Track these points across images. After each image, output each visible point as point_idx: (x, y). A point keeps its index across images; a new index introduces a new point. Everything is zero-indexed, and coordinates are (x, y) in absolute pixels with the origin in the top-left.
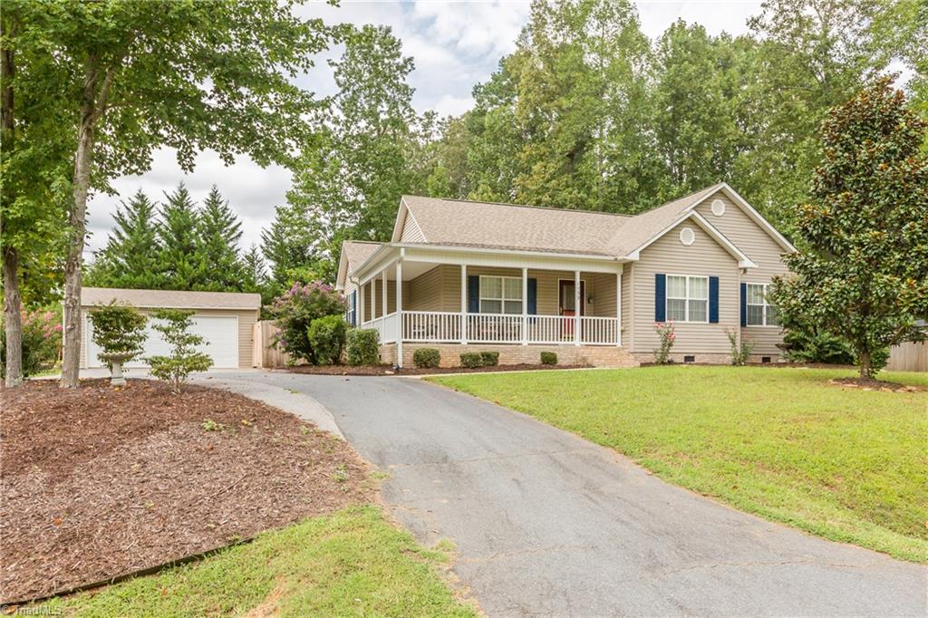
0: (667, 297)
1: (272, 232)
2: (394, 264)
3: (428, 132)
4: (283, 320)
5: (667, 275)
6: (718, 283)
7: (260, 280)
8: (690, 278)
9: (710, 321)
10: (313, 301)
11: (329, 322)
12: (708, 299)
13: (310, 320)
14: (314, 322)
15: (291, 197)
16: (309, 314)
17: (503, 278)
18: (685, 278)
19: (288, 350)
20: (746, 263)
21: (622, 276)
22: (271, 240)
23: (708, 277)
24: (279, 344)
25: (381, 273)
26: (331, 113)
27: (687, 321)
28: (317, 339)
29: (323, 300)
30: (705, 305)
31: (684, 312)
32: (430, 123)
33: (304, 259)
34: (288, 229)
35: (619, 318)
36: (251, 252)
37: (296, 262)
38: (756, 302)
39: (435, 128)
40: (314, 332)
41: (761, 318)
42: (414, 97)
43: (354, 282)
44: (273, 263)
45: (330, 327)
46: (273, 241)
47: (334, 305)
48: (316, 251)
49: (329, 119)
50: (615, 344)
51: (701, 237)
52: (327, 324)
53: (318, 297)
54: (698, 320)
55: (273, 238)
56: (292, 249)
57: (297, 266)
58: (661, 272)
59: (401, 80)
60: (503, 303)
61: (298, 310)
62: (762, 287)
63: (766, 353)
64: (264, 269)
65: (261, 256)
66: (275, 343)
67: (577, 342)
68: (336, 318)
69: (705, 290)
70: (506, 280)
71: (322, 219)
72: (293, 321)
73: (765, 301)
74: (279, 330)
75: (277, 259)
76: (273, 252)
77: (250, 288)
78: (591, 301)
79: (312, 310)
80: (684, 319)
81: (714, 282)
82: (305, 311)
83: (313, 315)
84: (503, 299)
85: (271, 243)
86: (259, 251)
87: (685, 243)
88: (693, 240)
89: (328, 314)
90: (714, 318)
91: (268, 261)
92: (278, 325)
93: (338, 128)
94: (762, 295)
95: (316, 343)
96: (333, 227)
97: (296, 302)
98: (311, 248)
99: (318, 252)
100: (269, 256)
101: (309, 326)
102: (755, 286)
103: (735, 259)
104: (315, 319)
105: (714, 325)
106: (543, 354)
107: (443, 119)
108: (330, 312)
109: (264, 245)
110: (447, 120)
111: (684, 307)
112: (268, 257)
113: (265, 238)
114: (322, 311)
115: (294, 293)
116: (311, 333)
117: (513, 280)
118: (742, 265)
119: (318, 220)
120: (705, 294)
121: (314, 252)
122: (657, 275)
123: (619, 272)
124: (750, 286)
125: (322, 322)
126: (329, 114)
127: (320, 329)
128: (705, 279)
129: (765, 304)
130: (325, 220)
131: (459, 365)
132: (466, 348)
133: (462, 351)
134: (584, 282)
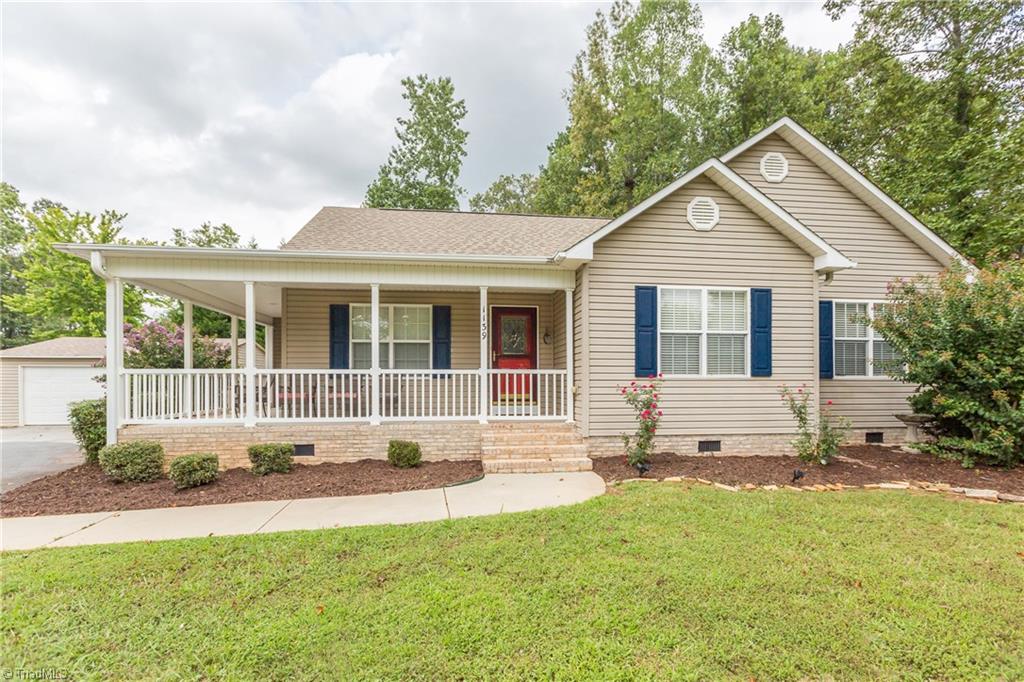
0: (659, 330)
5: (659, 287)
6: (769, 301)
9: (754, 374)
12: (748, 331)
17: (391, 306)
18: (699, 293)
20: (831, 259)
21: (573, 295)
23: (748, 290)
27: (704, 373)
30: (743, 343)
31: (697, 357)
35: (569, 371)
38: (852, 333)
41: (864, 362)
50: (562, 417)
51: (734, 213)
54: (729, 372)
58: (646, 282)
60: (392, 346)
62: (864, 307)
63: (874, 424)
67: (483, 416)
69: (743, 315)
70: (396, 309)
73: (871, 331)
78: (547, 339)
80: (697, 371)
81: (762, 301)
84: (391, 341)
87: (699, 226)
88: (716, 219)
90: (762, 366)
94: (866, 322)
102: (851, 306)
103: (808, 255)
105: (761, 381)
111: (697, 348)
117: (408, 309)
118: (820, 264)
120: (743, 321)
122: (638, 289)
123: (568, 287)
124: (840, 306)
128: (743, 294)
129: (872, 336)
131: (236, 466)
132: (252, 433)
133: (242, 439)
134: (536, 309)
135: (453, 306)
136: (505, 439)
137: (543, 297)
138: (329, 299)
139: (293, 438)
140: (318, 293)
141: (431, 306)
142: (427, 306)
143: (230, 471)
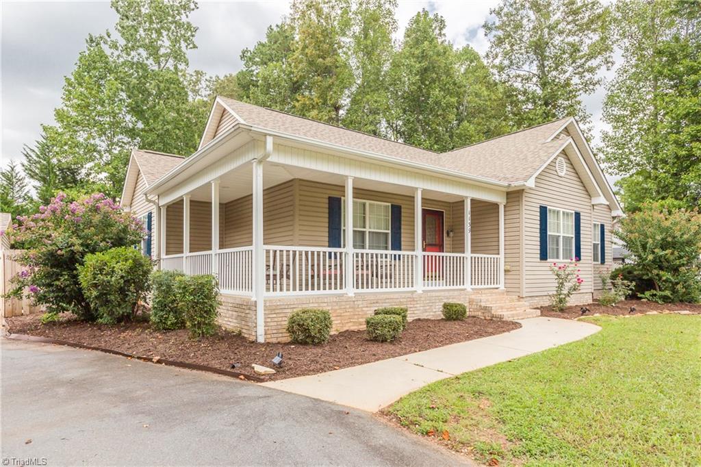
0: (548, 233)
1: (36, 150)
2: (250, 163)
3: (197, 88)
4: (32, 252)
5: (548, 208)
6: (581, 219)
7: (20, 200)
8: (564, 213)
9: (576, 259)
10: (89, 224)
11: (117, 258)
12: (574, 235)
13: (83, 254)
14: (90, 259)
15: (60, 116)
16: (82, 245)
17: (368, 202)
18: (558, 212)
19: (42, 299)
21: (505, 206)
22: (35, 158)
23: (574, 212)
24: (26, 291)
25: (209, 184)
26: (109, 37)
27: (561, 259)
28: (95, 286)
29: (106, 224)
30: (571, 243)
31: (558, 249)
32: (198, 81)
33: (75, 181)
34: (56, 149)
35: (502, 256)
36: (9, 169)
37: (65, 184)
39: (204, 84)
40: (90, 275)
42: (197, 34)
43: (150, 201)
44: (37, 184)
45: (120, 268)
46: (37, 159)
47: (125, 230)
48: (90, 174)
49: (105, 43)
50: (498, 286)
51: (570, 169)
52: (116, 262)
53: (97, 219)
54: (568, 258)
55: (38, 157)
56: (62, 170)
57: (67, 188)
58: (544, 203)
59: (183, 17)
60: (367, 233)
61: (60, 238)
64: (26, 189)
65: (22, 174)
66: (20, 289)
67: (468, 286)
68: (130, 251)
69: (572, 226)
70: (370, 204)
71: (97, 141)
72: (52, 254)
74: (26, 269)
75: (44, 180)
76: (37, 171)
77: (6, 207)
78: (451, 234)
79: (86, 238)
80: (558, 257)
81: (578, 218)
82: (74, 240)
83: (87, 246)
84: (367, 230)
85: (36, 162)
86: (19, 169)
87: (560, 174)
88: (565, 172)
89: (114, 245)
90: (578, 256)
91: (32, 180)
92: (24, 260)
93: (116, 53)
95: (95, 293)
96: (109, 152)
97: (58, 225)
98: (83, 171)
99: (92, 176)
100: (32, 175)
101: (82, 264)
103: (589, 195)
104: (93, 252)
105: (578, 264)
106: (445, 306)
107: (211, 78)
108: (119, 242)
109: (26, 163)
110: (214, 79)
111: (559, 244)
112: (32, 177)
113: (27, 156)
114: (104, 240)
115: (54, 212)
116: (85, 276)
117: (377, 205)
119: (92, 142)
120: (572, 230)
121: (88, 175)
122: (540, 207)
123: (501, 200)
125: (107, 257)
126: (106, 37)
127: (101, 270)
128: (572, 214)
130: (102, 144)
131: (345, 329)
132: (354, 301)
133: (348, 307)
134: (443, 212)
135: (403, 206)
136: (490, 300)
137: (446, 204)
138: (328, 192)
139: (378, 305)
140: (318, 185)
141: (390, 204)
142: (388, 204)
143: (341, 334)
